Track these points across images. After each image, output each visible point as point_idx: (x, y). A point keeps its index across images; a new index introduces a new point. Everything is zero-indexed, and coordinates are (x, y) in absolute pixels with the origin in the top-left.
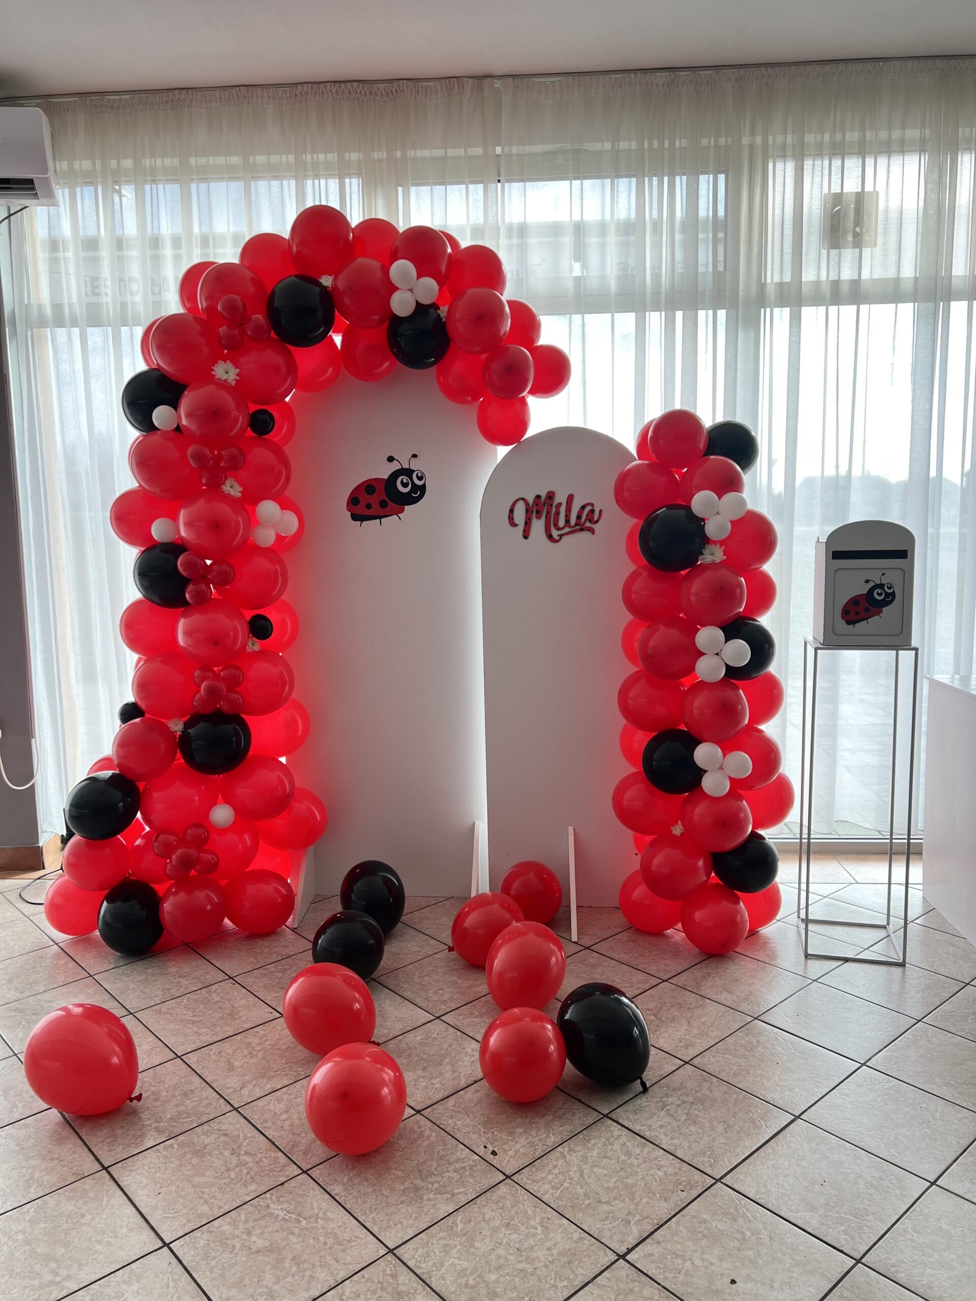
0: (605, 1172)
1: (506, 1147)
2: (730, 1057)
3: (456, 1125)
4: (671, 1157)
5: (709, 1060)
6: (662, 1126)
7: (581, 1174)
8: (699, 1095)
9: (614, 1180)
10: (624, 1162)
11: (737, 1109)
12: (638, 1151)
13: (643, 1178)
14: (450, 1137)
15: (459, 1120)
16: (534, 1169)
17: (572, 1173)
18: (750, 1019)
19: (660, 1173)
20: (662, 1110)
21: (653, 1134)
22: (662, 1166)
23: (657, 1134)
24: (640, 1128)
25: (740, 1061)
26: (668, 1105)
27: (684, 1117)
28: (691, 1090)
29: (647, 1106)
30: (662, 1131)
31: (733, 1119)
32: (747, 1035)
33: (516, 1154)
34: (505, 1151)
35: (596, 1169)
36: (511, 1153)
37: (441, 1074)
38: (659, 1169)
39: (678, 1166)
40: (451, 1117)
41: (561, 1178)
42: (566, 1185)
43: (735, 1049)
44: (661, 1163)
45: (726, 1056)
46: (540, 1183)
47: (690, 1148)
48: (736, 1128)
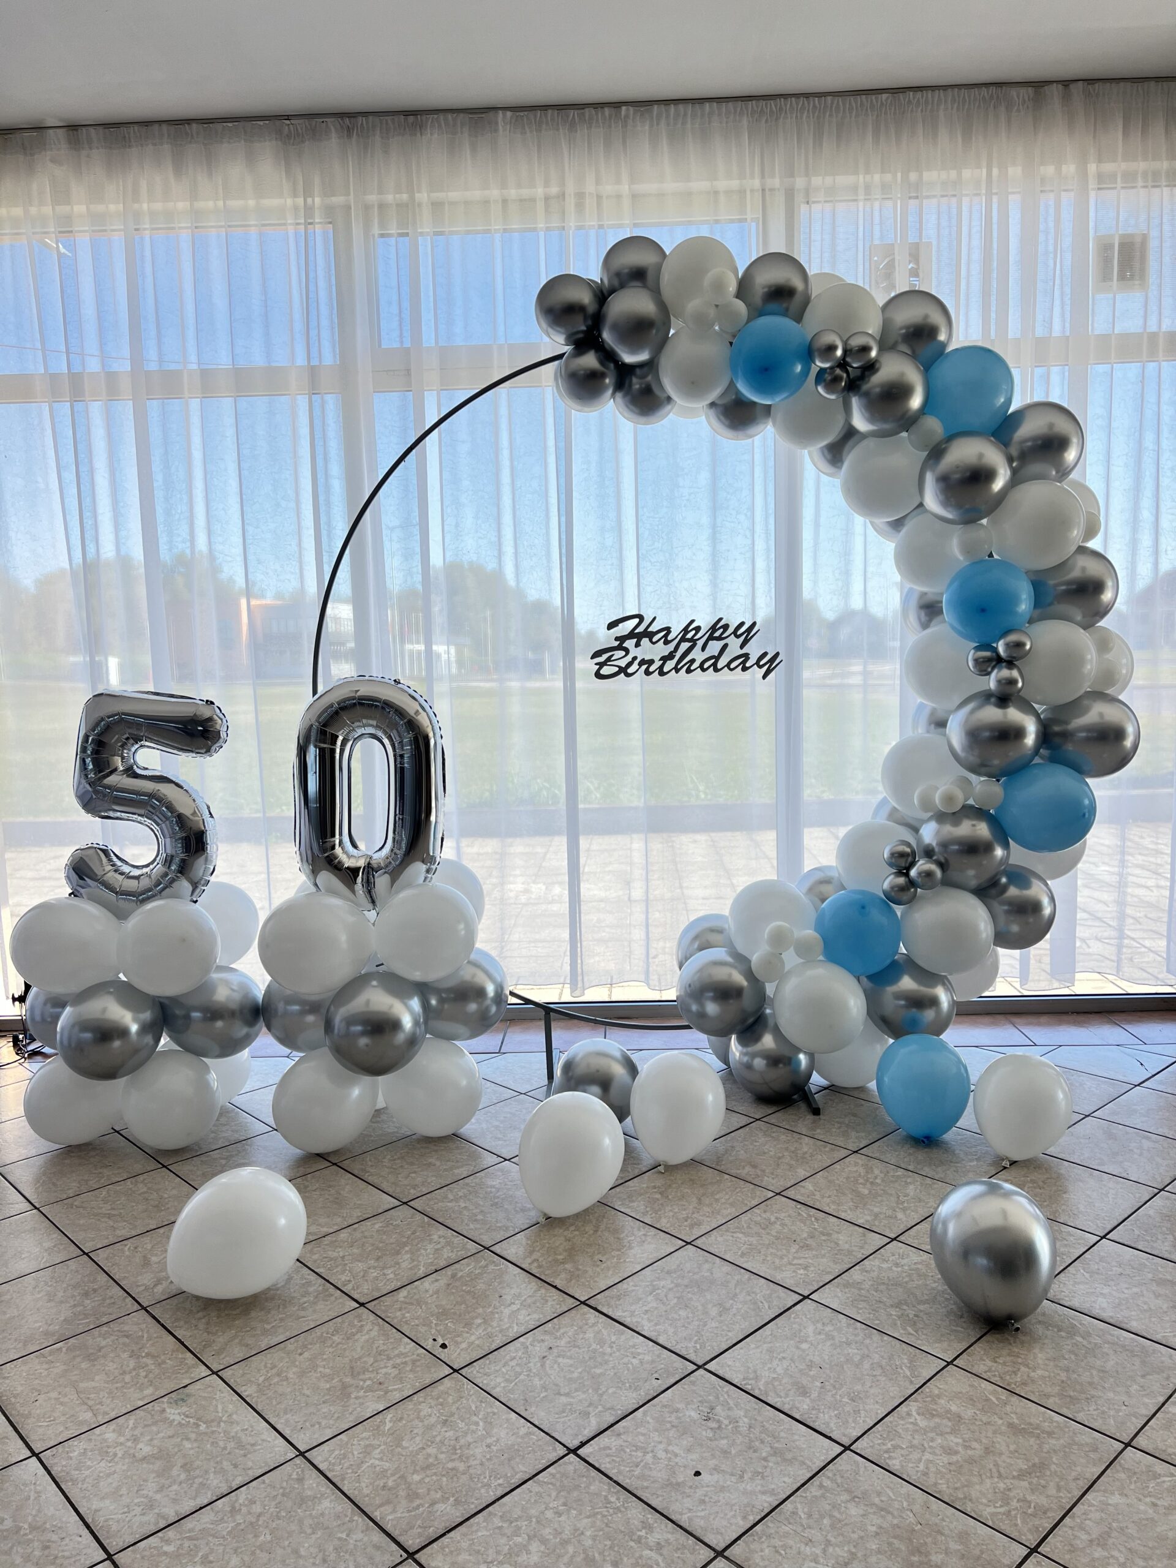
0: (571, 1362)
1: (459, 1339)
2: (740, 1235)
3: (404, 1317)
4: (651, 1343)
5: (716, 1240)
6: (647, 1311)
7: (543, 1366)
8: (696, 1277)
9: (580, 1370)
10: (594, 1351)
11: (738, 1291)
12: (613, 1338)
13: (613, 1368)
14: (395, 1330)
15: (408, 1312)
16: (488, 1362)
17: (531, 1365)
18: (772, 1194)
19: (635, 1361)
20: (651, 1294)
21: (634, 1320)
22: (639, 1354)
23: (640, 1320)
24: (620, 1314)
25: (751, 1239)
26: (658, 1289)
27: (675, 1301)
28: (689, 1272)
29: (633, 1291)
30: (646, 1317)
31: (731, 1302)
32: (765, 1212)
33: (469, 1347)
34: (457, 1343)
35: (560, 1360)
36: (464, 1346)
37: (398, 1263)
38: (634, 1357)
39: (657, 1353)
40: (400, 1310)
41: (518, 1369)
42: (522, 1377)
43: (749, 1227)
44: (639, 1351)
45: (735, 1235)
46: (492, 1377)
47: (675, 1333)
48: (734, 1311)
